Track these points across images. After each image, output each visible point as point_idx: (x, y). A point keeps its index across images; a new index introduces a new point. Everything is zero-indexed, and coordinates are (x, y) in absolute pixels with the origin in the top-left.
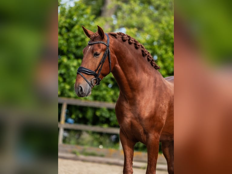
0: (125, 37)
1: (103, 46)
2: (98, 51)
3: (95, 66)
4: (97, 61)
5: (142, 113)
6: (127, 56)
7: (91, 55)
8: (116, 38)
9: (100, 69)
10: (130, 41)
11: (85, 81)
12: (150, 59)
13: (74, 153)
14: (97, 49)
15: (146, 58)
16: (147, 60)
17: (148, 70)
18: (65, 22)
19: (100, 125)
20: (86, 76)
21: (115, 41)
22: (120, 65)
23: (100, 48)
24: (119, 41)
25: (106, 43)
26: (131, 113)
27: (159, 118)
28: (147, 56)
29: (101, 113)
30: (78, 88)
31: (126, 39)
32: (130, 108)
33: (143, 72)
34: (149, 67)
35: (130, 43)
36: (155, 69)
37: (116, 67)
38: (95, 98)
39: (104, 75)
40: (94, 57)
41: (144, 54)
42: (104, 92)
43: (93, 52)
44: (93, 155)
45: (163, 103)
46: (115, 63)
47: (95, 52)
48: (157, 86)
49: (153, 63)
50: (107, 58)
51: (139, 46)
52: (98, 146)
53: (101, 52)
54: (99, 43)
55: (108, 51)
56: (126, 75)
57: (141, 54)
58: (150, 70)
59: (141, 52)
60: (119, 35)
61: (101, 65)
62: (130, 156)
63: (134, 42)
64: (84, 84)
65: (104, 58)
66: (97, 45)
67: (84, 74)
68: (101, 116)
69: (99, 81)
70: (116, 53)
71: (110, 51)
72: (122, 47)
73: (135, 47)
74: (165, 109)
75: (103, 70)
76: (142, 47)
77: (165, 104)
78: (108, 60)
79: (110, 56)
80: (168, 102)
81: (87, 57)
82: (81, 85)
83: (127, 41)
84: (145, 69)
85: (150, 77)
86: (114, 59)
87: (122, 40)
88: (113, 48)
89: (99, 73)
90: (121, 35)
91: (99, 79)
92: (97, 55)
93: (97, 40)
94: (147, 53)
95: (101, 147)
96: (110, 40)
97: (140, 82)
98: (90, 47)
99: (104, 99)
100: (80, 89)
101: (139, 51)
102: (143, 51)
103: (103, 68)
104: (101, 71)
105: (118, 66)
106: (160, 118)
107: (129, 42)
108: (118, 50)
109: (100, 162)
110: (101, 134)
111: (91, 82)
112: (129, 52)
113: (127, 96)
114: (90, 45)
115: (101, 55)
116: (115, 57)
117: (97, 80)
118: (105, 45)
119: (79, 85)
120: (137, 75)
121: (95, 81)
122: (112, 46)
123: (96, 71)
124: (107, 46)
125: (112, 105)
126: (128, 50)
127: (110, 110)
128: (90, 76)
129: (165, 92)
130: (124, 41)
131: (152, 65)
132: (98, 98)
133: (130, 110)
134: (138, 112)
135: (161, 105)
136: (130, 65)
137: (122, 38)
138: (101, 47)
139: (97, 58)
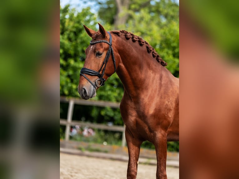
0: (129, 35)
1: (106, 46)
2: (101, 51)
3: (98, 66)
4: (100, 61)
5: (146, 112)
6: (131, 54)
7: (93, 55)
8: (120, 36)
9: (103, 69)
10: (134, 38)
11: (89, 83)
12: (155, 55)
13: (80, 149)
14: (99, 49)
15: (151, 54)
16: (152, 57)
17: (154, 67)
18: (73, 27)
19: (105, 123)
20: (89, 77)
21: (118, 38)
22: (124, 64)
23: (102, 47)
24: (122, 39)
25: (109, 41)
26: (135, 112)
27: (164, 116)
28: (152, 52)
29: (106, 112)
30: (82, 91)
31: (129, 37)
32: (135, 107)
33: (148, 69)
34: (155, 63)
35: (134, 41)
36: (161, 65)
37: (121, 66)
38: (101, 98)
39: (109, 75)
40: (96, 57)
41: (149, 50)
42: (109, 93)
43: (95, 52)
44: (98, 151)
45: (169, 100)
46: (119, 62)
47: (97, 52)
48: (163, 83)
49: (159, 59)
50: (110, 58)
51: (143, 43)
52: (102, 143)
53: (103, 52)
54: (101, 42)
55: (111, 49)
56: (130, 73)
57: (146, 50)
58: (156, 66)
59: (146, 48)
60: (122, 33)
61: (104, 64)
62: (135, 155)
63: (138, 40)
64: (88, 85)
65: (107, 57)
66: (99, 44)
67: (87, 75)
68: (106, 115)
69: (104, 82)
70: (120, 51)
71: (113, 49)
72: (125, 45)
73: (139, 44)
74: (171, 107)
75: (107, 71)
76: (147, 43)
77: (171, 101)
78: (111, 59)
79: (113, 55)
80: (175, 100)
81: (90, 58)
82: (84, 87)
83: (131, 39)
84: (151, 65)
85: (155, 74)
86: (118, 57)
87: (125, 38)
88: (116, 47)
89: (103, 73)
90: (124, 33)
91: (103, 79)
92: (99, 54)
93: (99, 39)
94: (151, 49)
95: (105, 143)
96: (112, 38)
97: (144, 80)
98: (92, 47)
99: (108, 99)
100: (83, 90)
101: (144, 48)
102: (147, 47)
103: (106, 68)
104: (105, 71)
105: (122, 65)
106: (166, 115)
107: (132, 40)
108: (122, 48)
109: (104, 158)
110: (106, 132)
111: (95, 83)
112: (134, 50)
113: (132, 94)
114: (92, 44)
115: (104, 55)
116: (119, 55)
117: (101, 81)
118: (108, 44)
119: (82, 87)
120: (141, 72)
121: (99, 82)
122: (115, 44)
123: (99, 71)
124: (109, 45)
125: (117, 105)
126: (132, 48)
127: (114, 109)
128: (94, 77)
129: (171, 89)
130: (127, 39)
131: (159, 61)
132: (103, 98)
133: (135, 108)
134: (142, 111)
135: (167, 102)
136: (135, 63)
137: (126, 36)
138: (104, 46)
139: (100, 58)
